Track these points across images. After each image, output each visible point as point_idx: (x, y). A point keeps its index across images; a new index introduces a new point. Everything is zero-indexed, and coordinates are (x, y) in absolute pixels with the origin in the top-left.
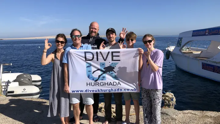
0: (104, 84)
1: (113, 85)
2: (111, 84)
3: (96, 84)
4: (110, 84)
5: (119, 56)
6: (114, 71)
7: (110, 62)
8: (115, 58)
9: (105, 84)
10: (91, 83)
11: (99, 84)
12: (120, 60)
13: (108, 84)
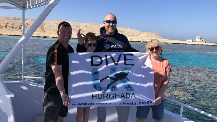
0: (114, 96)
1: (125, 97)
2: (123, 96)
3: (104, 96)
4: (121, 96)
5: (132, 60)
6: (127, 78)
7: (122, 67)
8: (128, 62)
9: (116, 96)
10: (97, 96)
11: (108, 95)
12: (133, 65)
13: (119, 96)
